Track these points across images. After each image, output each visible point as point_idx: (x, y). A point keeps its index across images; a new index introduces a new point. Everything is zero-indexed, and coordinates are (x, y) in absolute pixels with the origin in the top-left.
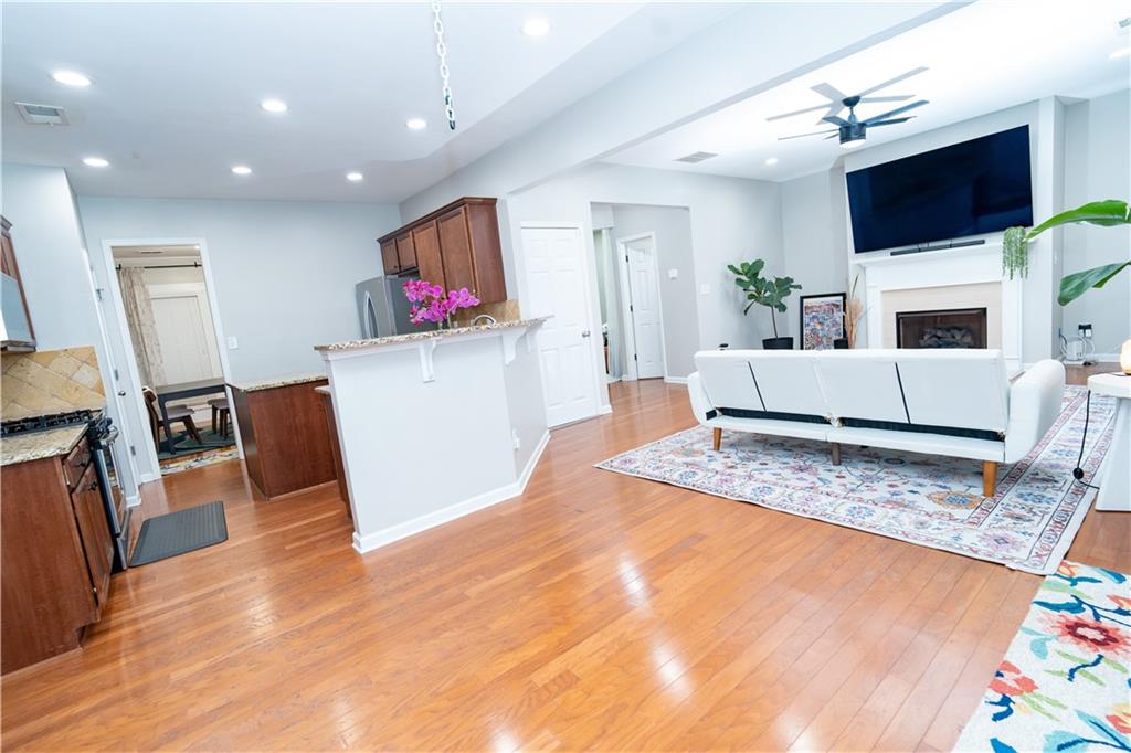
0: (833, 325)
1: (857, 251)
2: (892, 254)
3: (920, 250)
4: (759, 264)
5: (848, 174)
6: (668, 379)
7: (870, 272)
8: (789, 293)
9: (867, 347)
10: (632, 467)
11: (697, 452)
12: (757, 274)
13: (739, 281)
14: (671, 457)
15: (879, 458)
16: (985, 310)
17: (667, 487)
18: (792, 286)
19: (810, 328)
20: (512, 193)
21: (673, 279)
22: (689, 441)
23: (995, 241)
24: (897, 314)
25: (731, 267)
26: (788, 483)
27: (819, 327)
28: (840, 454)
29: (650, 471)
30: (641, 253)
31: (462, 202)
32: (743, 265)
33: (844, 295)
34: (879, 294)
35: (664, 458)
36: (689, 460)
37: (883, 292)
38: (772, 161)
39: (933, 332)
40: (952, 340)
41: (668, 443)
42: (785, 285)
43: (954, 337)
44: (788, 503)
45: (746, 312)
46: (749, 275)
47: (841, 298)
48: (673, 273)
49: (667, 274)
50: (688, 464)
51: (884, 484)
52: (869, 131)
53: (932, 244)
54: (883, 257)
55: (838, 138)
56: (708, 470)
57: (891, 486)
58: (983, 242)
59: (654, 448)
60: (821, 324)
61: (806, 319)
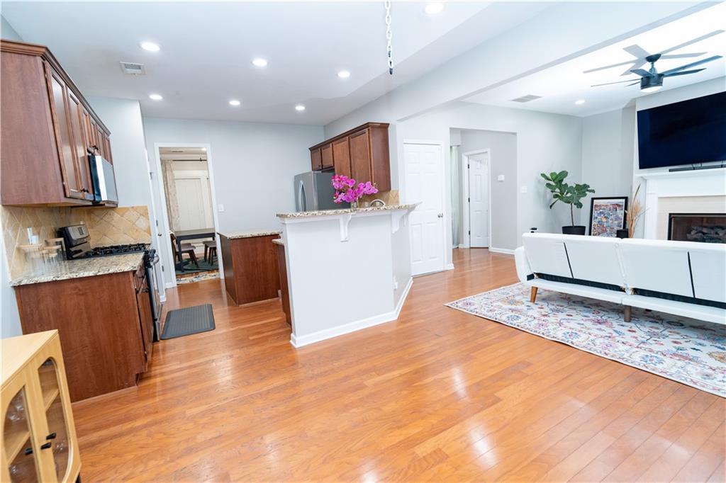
0: (616, 220)
1: (642, 166)
2: (670, 171)
3: (694, 169)
4: (564, 174)
5: (638, 112)
6: (492, 249)
7: (650, 184)
8: (586, 195)
9: (643, 238)
10: (472, 308)
11: (518, 302)
12: (562, 180)
13: (548, 185)
14: (499, 303)
15: (662, 320)
17: (498, 325)
18: (588, 191)
19: (597, 220)
20: (400, 120)
21: (501, 181)
22: (511, 294)
24: (670, 214)
25: (543, 175)
26: (590, 331)
27: (604, 220)
28: (630, 314)
29: (486, 313)
30: (479, 164)
31: (367, 125)
32: (552, 174)
33: (626, 198)
34: (657, 199)
35: (494, 304)
36: (513, 307)
37: (660, 198)
38: (580, 102)
39: (700, 229)
40: (716, 236)
41: (496, 294)
42: (582, 189)
43: (717, 233)
44: (592, 346)
45: (551, 207)
46: (556, 181)
47: (624, 200)
48: (502, 177)
49: (497, 178)
50: (513, 310)
51: (668, 341)
52: (665, 80)
53: (704, 165)
54: (663, 172)
55: (639, 85)
56: (528, 316)
57: (675, 342)
59: (486, 296)
60: (606, 218)
61: (595, 214)
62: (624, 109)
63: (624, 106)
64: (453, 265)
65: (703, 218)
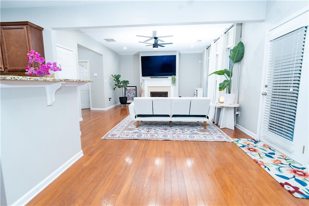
0: (133, 94)
1: (143, 76)
2: (151, 78)
3: (156, 78)
4: (119, 76)
5: (142, 57)
6: (92, 109)
7: (145, 81)
11: (132, 129)
13: (114, 80)
16: (167, 92)
18: (128, 83)
19: (127, 95)
21: (95, 76)
23: (170, 78)
24: (151, 92)
25: (112, 75)
27: (130, 95)
32: (115, 75)
33: (136, 87)
34: (147, 87)
35: (125, 132)
36: (133, 131)
37: (148, 87)
38: (125, 48)
41: (119, 127)
42: (126, 82)
44: (174, 138)
45: (114, 89)
46: (116, 78)
47: (135, 88)
48: (96, 75)
49: (93, 75)
50: (135, 133)
53: (158, 77)
54: (148, 78)
56: (143, 133)
58: (168, 78)
59: (116, 130)
60: (130, 94)
61: (126, 93)
62: (134, 55)
63: (134, 54)
64: (82, 118)
65: (158, 93)
